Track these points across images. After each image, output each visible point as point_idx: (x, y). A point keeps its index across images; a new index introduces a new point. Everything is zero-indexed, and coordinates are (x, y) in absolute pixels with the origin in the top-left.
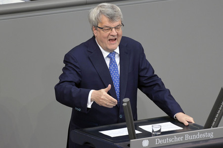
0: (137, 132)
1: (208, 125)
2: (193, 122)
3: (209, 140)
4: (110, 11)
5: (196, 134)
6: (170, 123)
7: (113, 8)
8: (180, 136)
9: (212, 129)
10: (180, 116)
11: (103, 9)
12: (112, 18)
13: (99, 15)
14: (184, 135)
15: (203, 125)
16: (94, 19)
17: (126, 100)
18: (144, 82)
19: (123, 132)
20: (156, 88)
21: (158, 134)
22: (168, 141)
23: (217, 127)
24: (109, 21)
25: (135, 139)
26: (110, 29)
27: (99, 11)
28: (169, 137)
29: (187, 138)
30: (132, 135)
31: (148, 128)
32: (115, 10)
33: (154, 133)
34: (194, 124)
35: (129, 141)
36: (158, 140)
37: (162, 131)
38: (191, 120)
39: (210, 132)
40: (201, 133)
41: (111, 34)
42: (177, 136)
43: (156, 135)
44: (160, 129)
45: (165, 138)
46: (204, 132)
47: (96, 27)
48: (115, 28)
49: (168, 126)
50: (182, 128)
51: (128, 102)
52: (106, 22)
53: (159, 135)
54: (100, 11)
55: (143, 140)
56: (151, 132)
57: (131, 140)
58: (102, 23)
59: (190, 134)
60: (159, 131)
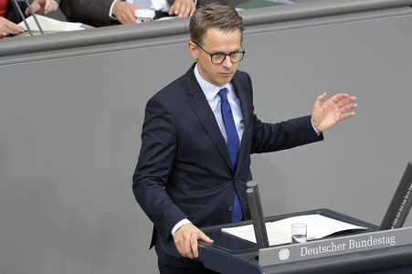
1: (387, 225)
3: (388, 248)
5: (367, 238)
8: (341, 242)
9: (392, 230)
14: (347, 242)
17: (252, 183)
22: (322, 250)
23: (401, 227)
28: (323, 245)
29: (352, 246)
35: (258, 251)
36: (304, 249)
39: (390, 235)
40: (374, 237)
42: (337, 243)
46: (380, 236)
51: (255, 187)
55: (280, 249)
57: (261, 250)
59: (357, 240)
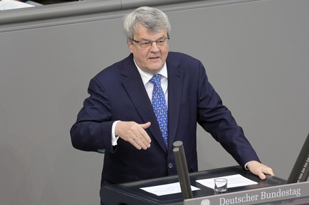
0: (193, 188)
1: (293, 179)
2: (272, 174)
3: (294, 199)
4: (150, 18)
5: (277, 190)
6: (239, 175)
7: (154, 14)
8: (254, 193)
9: (298, 183)
10: (253, 166)
11: (141, 15)
12: (151, 28)
13: (134, 23)
14: (259, 193)
15: (286, 178)
16: (128, 29)
17: (178, 143)
18: (206, 116)
19: (174, 188)
20: (222, 125)
21: (223, 191)
22: (237, 200)
23: (306, 181)
24: (148, 32)
25: (190, 198)
26: (150, 43)
27: (134, 18)
28: (238, 196)
29: (264, 197)
30: (186, 194)
31: (209, 183)
32: (157, 17)
33: (217, 190)
34: (274, 178)
35: (183, 201)
36: (223, 200)
37: (228, 187)
38: (270, 171)
39: (296, 188)
40: (283, 189)
41: (151, 50)
42: (250, 194)
43: (220, 193)
44: (226, 185)
45: (233, 197)
46: (288, 188)
47: (132, 40)
48: (157, 42)
49: (236, 180)
50: (257, 183)
51: (180, 147)
52: (143, 33)
53: (224, 193)
54: (137, 18)
55: (202, 200)
56: (213, 188)
57: (186, 200)
58: (138, 34)
59: (267, 191)
60: (225, 187)
